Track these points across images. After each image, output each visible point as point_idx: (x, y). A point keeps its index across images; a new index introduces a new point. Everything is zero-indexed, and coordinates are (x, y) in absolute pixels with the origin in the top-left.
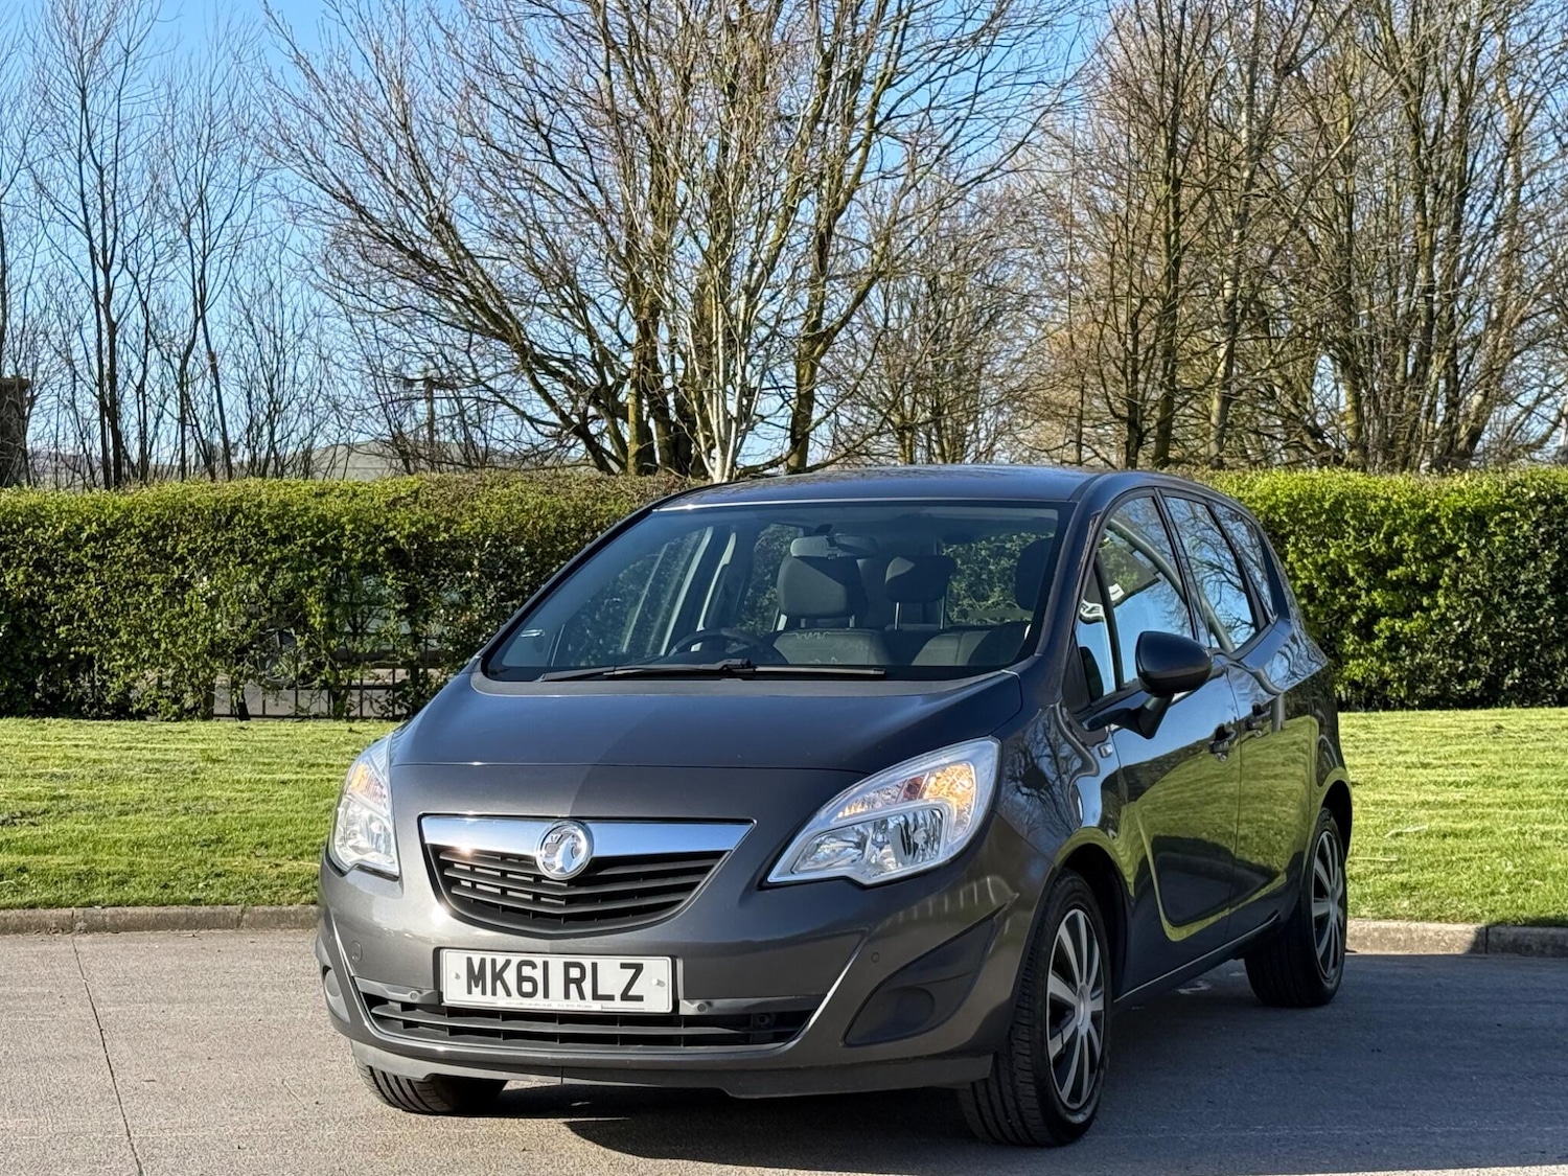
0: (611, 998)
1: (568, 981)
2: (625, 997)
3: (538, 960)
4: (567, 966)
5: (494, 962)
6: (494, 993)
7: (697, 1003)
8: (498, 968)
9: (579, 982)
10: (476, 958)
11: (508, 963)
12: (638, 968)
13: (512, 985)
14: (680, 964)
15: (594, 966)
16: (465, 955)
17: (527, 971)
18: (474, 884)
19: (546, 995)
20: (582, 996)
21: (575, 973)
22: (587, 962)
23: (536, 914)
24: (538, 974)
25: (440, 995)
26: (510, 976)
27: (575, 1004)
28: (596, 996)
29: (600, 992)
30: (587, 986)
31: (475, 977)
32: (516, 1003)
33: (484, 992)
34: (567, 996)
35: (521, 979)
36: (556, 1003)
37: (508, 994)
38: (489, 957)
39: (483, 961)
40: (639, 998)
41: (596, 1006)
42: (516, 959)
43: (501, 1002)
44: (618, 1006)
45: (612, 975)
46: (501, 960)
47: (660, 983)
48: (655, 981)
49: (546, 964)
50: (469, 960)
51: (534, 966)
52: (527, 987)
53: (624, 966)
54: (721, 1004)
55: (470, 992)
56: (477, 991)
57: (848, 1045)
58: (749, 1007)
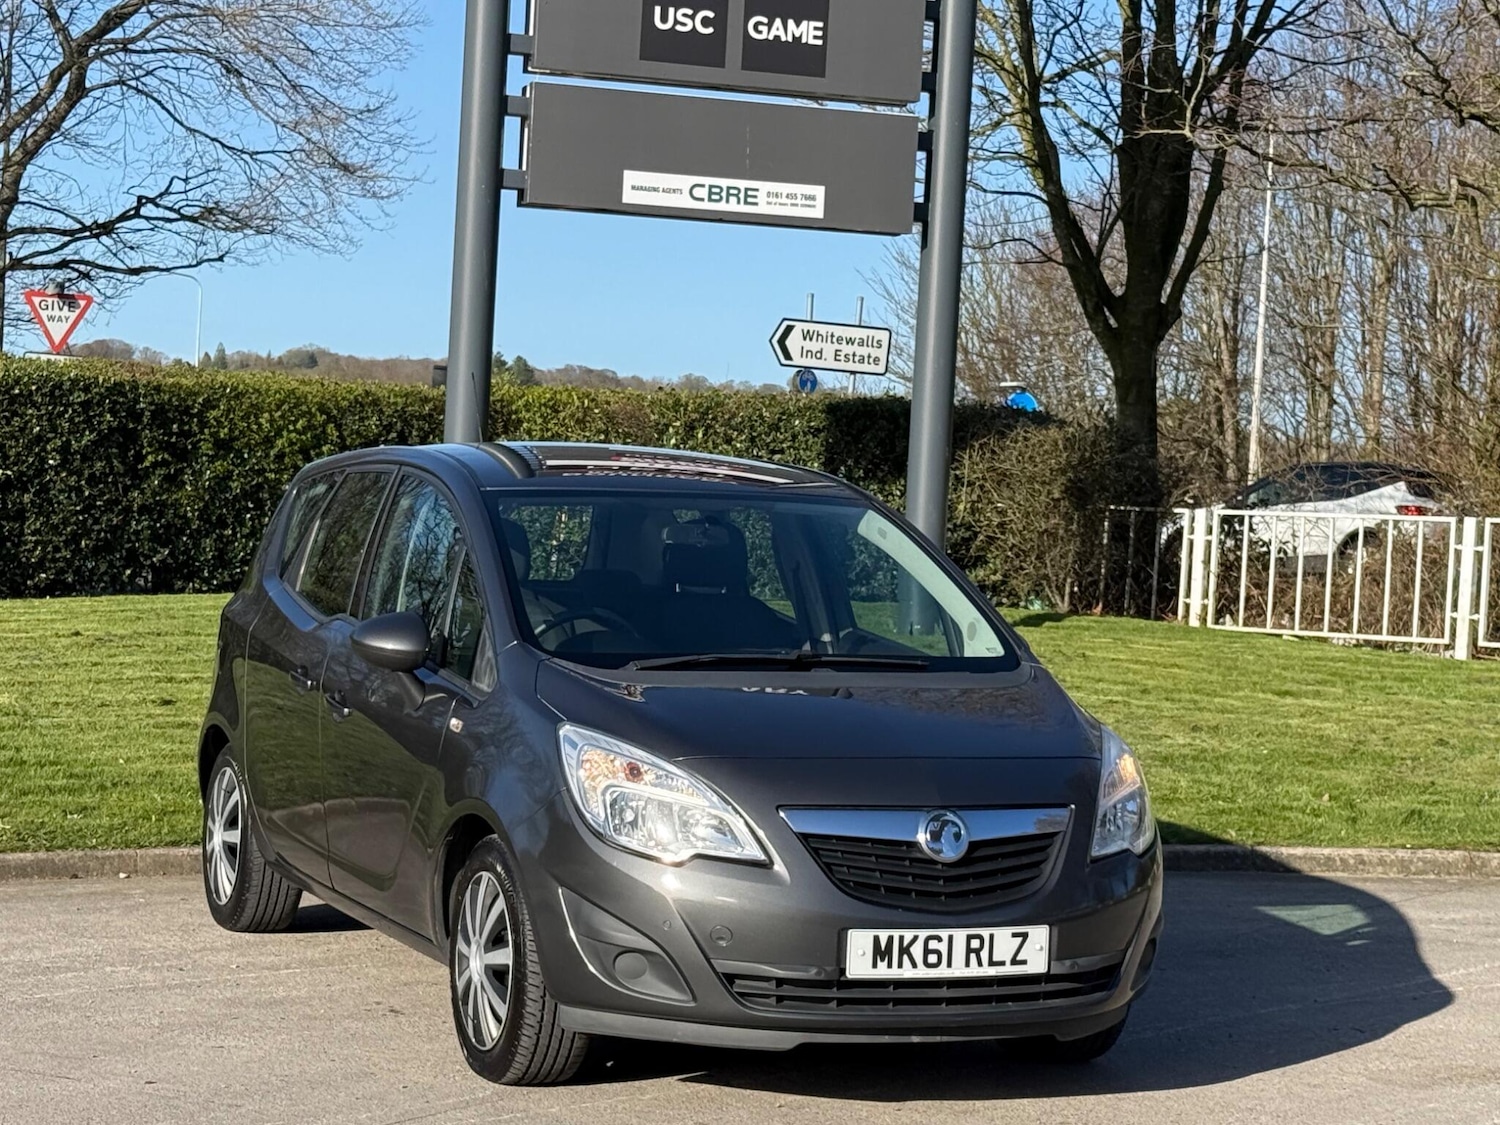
0: (1002, 963)
1: (969, 950)
2: (1014, 962)
3: (944, 934)
4: (970, 938)
5: (901, 938)
6: (900, 965)
7: (1068, 963)
8: (906, 943)
9: (977, 952)
10: (884, 935)
11: (916, 938)
12: (1025, 936)
13: (919, 958)
14: (1056, 931)
15: (992, 937)
16: (871, 933)
17: (933, 945)
18: (848, 867)
19: (949, 965)
20: (980, 964)
21: (975, 944)
22: (985, 932)
23: (918, 893)
24: (943, 947)
25: (843, 971)
26: (917, 951)
27: (974, 971)
28: (992, 963)
29: (995, 959)
30: (984, 954)
31: (881, 953)
32: (922, 973)
33: (890, 966)
34: (967, 964)
35: (927, 952)
36: (958, 971)
37: (914, 965)
38: (896, 933)
39: (890, 939)
40: (1024, 962)
41: (992, 971)
42: (923, 934)
43: (907, 972)
44: (1009, 970)
45: (1004, 940)
46: (908, 935)
47: (1041, 949)
48: (1038, 947)
49: (951, 938)
50: (876, 939)
51: (939, 939)
52: (933, 958)
53: (1014, 935)
55: (875, 965)
56: (882, 965)
58: (1091, 965)
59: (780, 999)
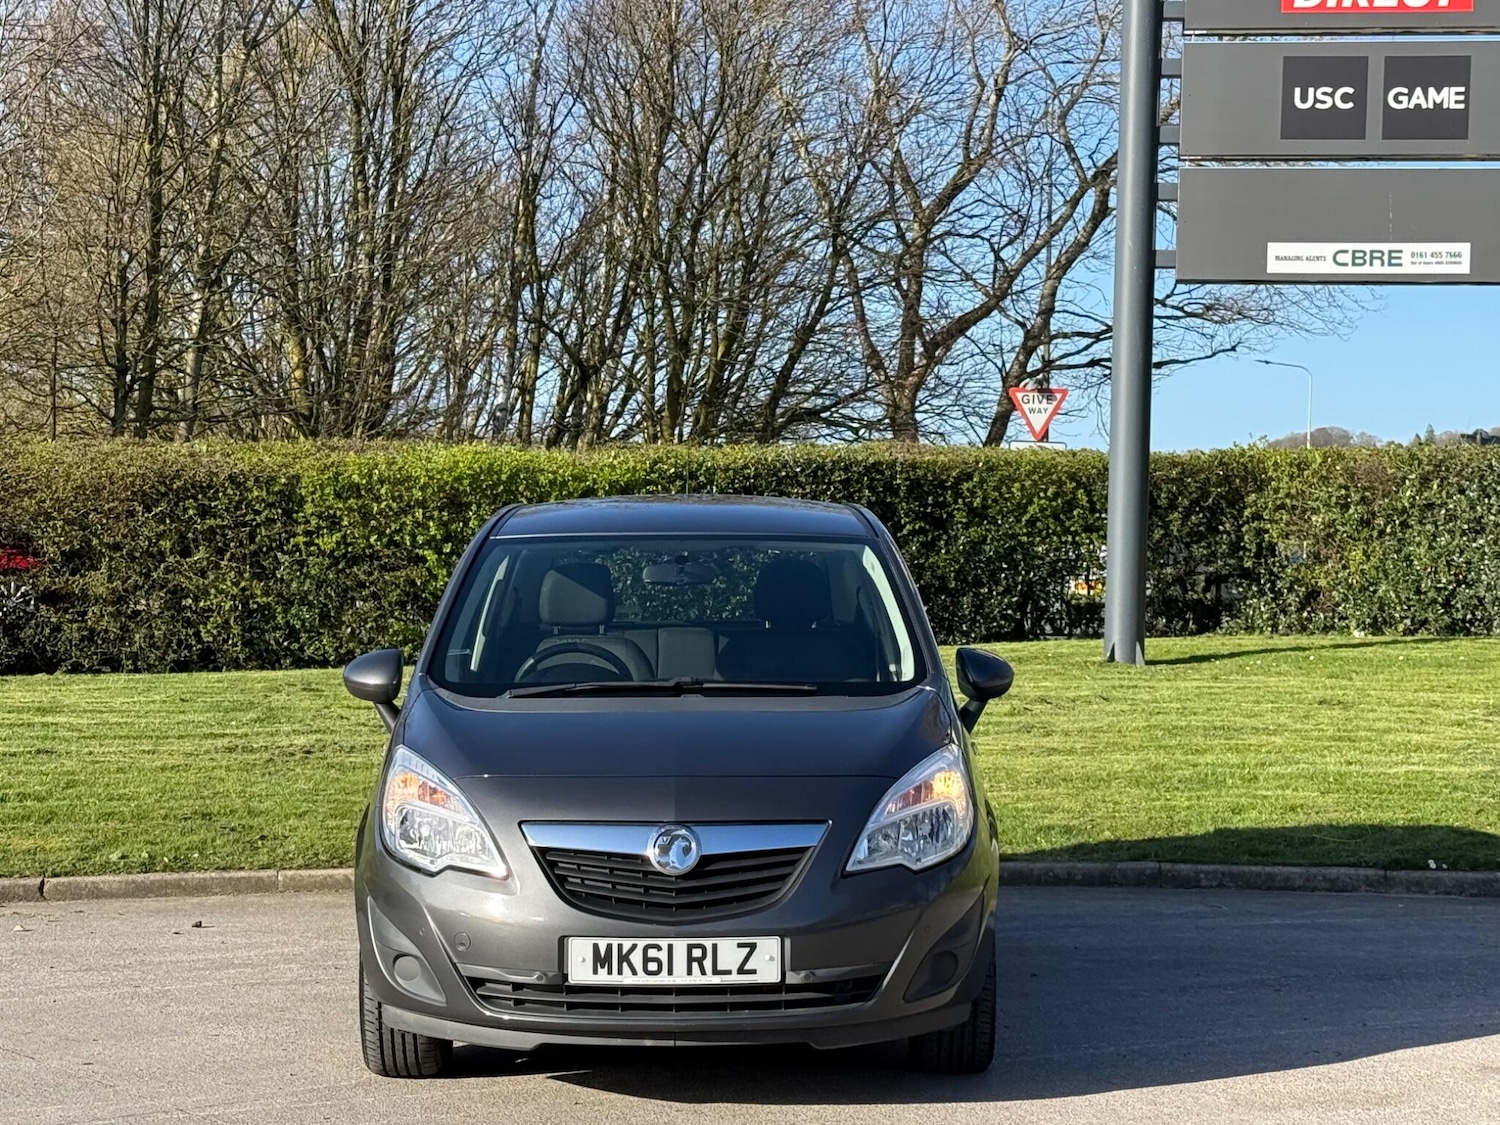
0: (729, 972)
1: (690, 960)
2: (741, 971)
3: (664, 943)
4: (690, 948)
5: (620, 947)
6: (620, 972)
7: (803, 974)
8: (624, 952)
9: (700, 961)
10: (603, 944)
11: (634, 947)
12: (753, 947)
13: (638, 965)
14: (788, 942)
15: (715, 947)
16: (591, 941)
17: (652, 953)
18: (583, 879)
19: (670, 972)
20: (703, 972)
21: (697, 953)
22: (708, 943)
23: (649, 904)
24: (663, 956)
25: (565, 977)
26: (637, 958)
27: (697, 979)
28: (716, 972)
29: (719, 968)
30: (708, 964)
31: (601, 960)
32: (642, 980)
33: (610, 972)
34: (690, 972)
35: (646, 960)
36: (680, 978)
37: (634, 973)
38: (615, 942)
39: (609, 947)
40: (753, 972)
41: (717, 980)
42: (642, 943)
43: (627, 979)
44: (735, 979)
45: (729, 952)
46: (627, 944)
47: (772, 959)
48: (767, 957)
49: (670, 947)
50: (596, 947)
51: (659, 948)
52: (653, 966)
53: (740, 945)
54: (823, 973)
55: (595, 972)
56: (603, 972)
57: (907, 1002)
58: (841, 975)
59: (518, 1002)
